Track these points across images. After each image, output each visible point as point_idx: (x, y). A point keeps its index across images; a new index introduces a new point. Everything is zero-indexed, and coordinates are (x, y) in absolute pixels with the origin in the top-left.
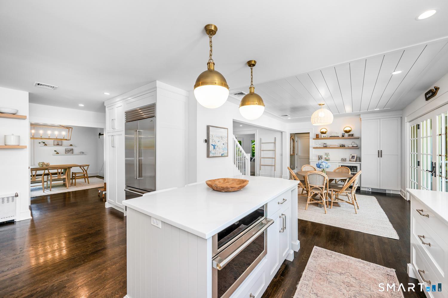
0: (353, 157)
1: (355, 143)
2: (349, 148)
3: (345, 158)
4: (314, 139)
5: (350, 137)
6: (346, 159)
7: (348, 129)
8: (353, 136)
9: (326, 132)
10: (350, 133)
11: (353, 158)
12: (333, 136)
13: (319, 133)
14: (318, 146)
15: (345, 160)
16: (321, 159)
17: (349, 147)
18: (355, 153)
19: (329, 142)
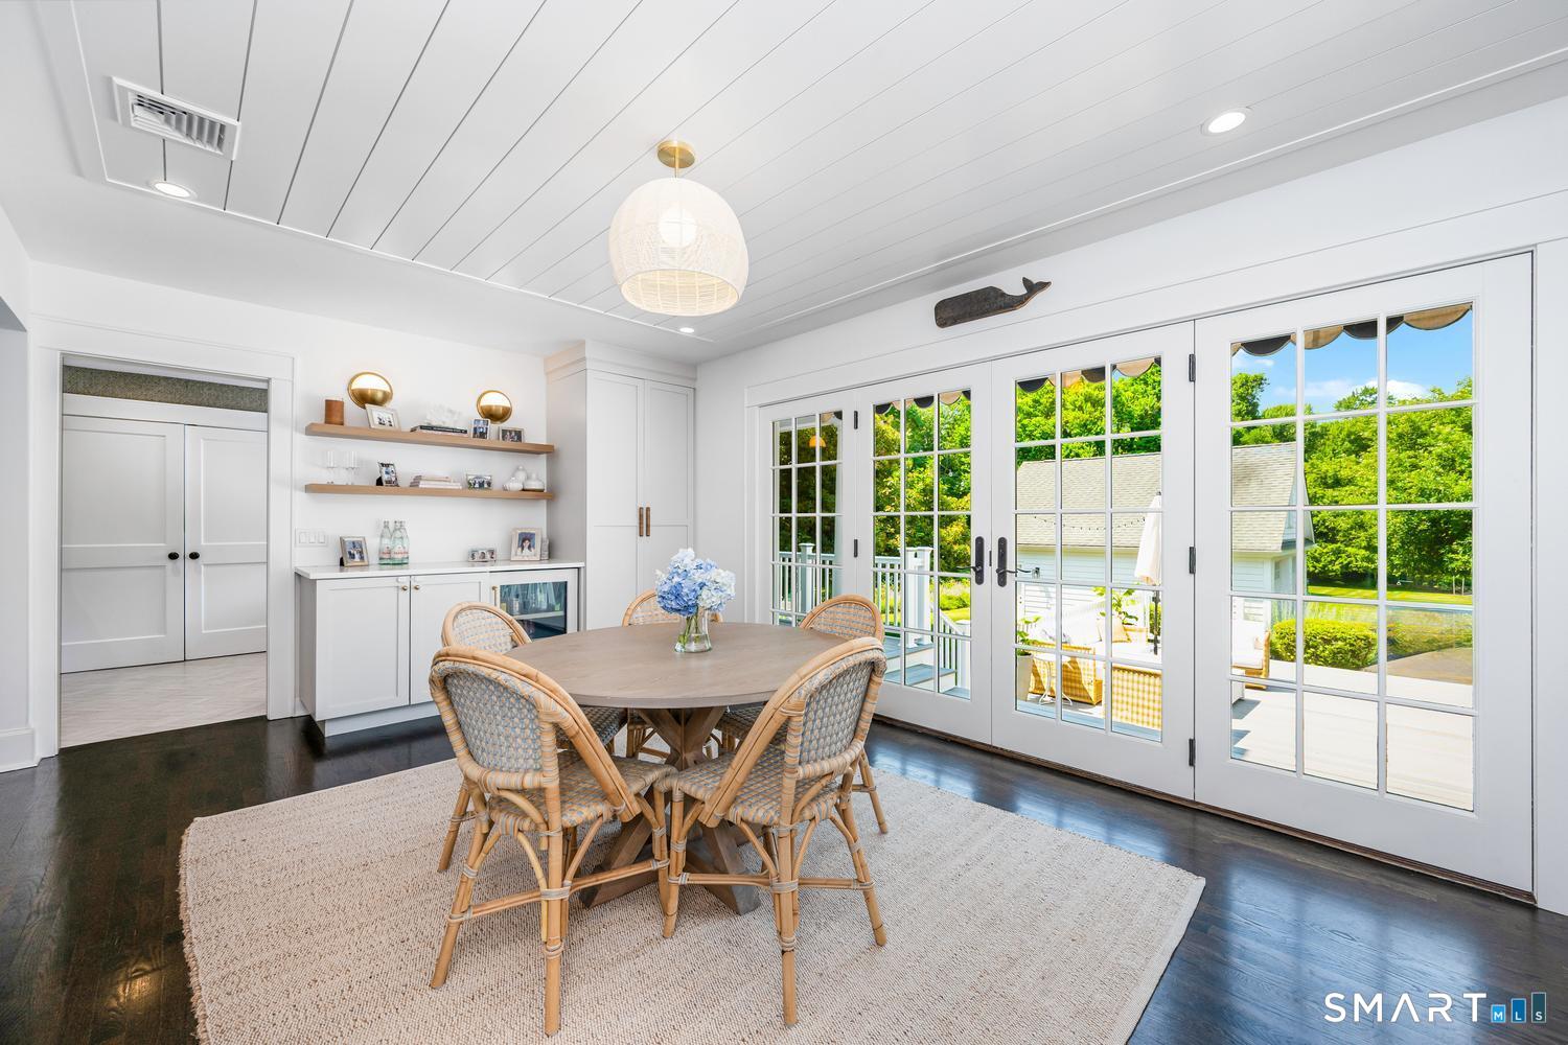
0: (526, 539)
1: (536, 474)
2: (507, 496)
3: (491, 547)
4: (311, 431)
5: (508, 444)
6: (492, 552)
7: (495, 401)
8: (519, 439)
9: (387, 397)
10: (507, 425)
11: (527, 543)
12: (434, 424)
13: (340, 394)
14: (342, 478)
15: (488, 556)
16: (357, 556)
17: (505, 489)
18: (535, 518)
19: (409, 461)
